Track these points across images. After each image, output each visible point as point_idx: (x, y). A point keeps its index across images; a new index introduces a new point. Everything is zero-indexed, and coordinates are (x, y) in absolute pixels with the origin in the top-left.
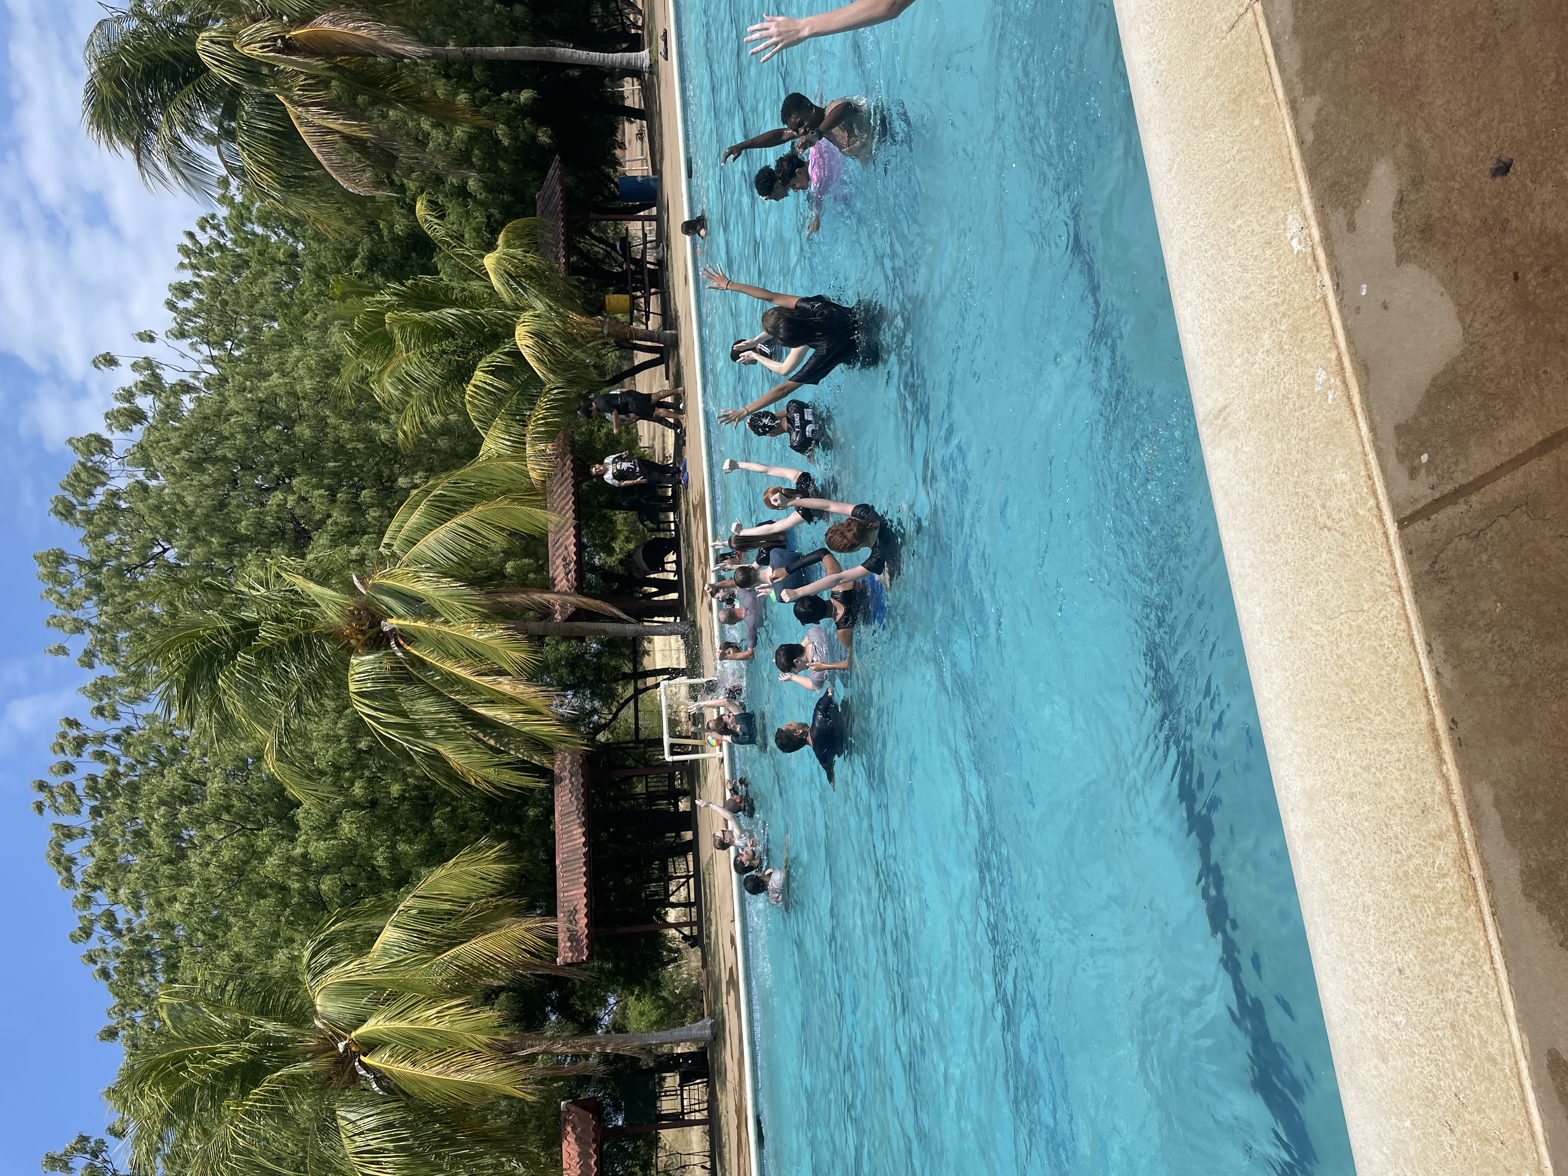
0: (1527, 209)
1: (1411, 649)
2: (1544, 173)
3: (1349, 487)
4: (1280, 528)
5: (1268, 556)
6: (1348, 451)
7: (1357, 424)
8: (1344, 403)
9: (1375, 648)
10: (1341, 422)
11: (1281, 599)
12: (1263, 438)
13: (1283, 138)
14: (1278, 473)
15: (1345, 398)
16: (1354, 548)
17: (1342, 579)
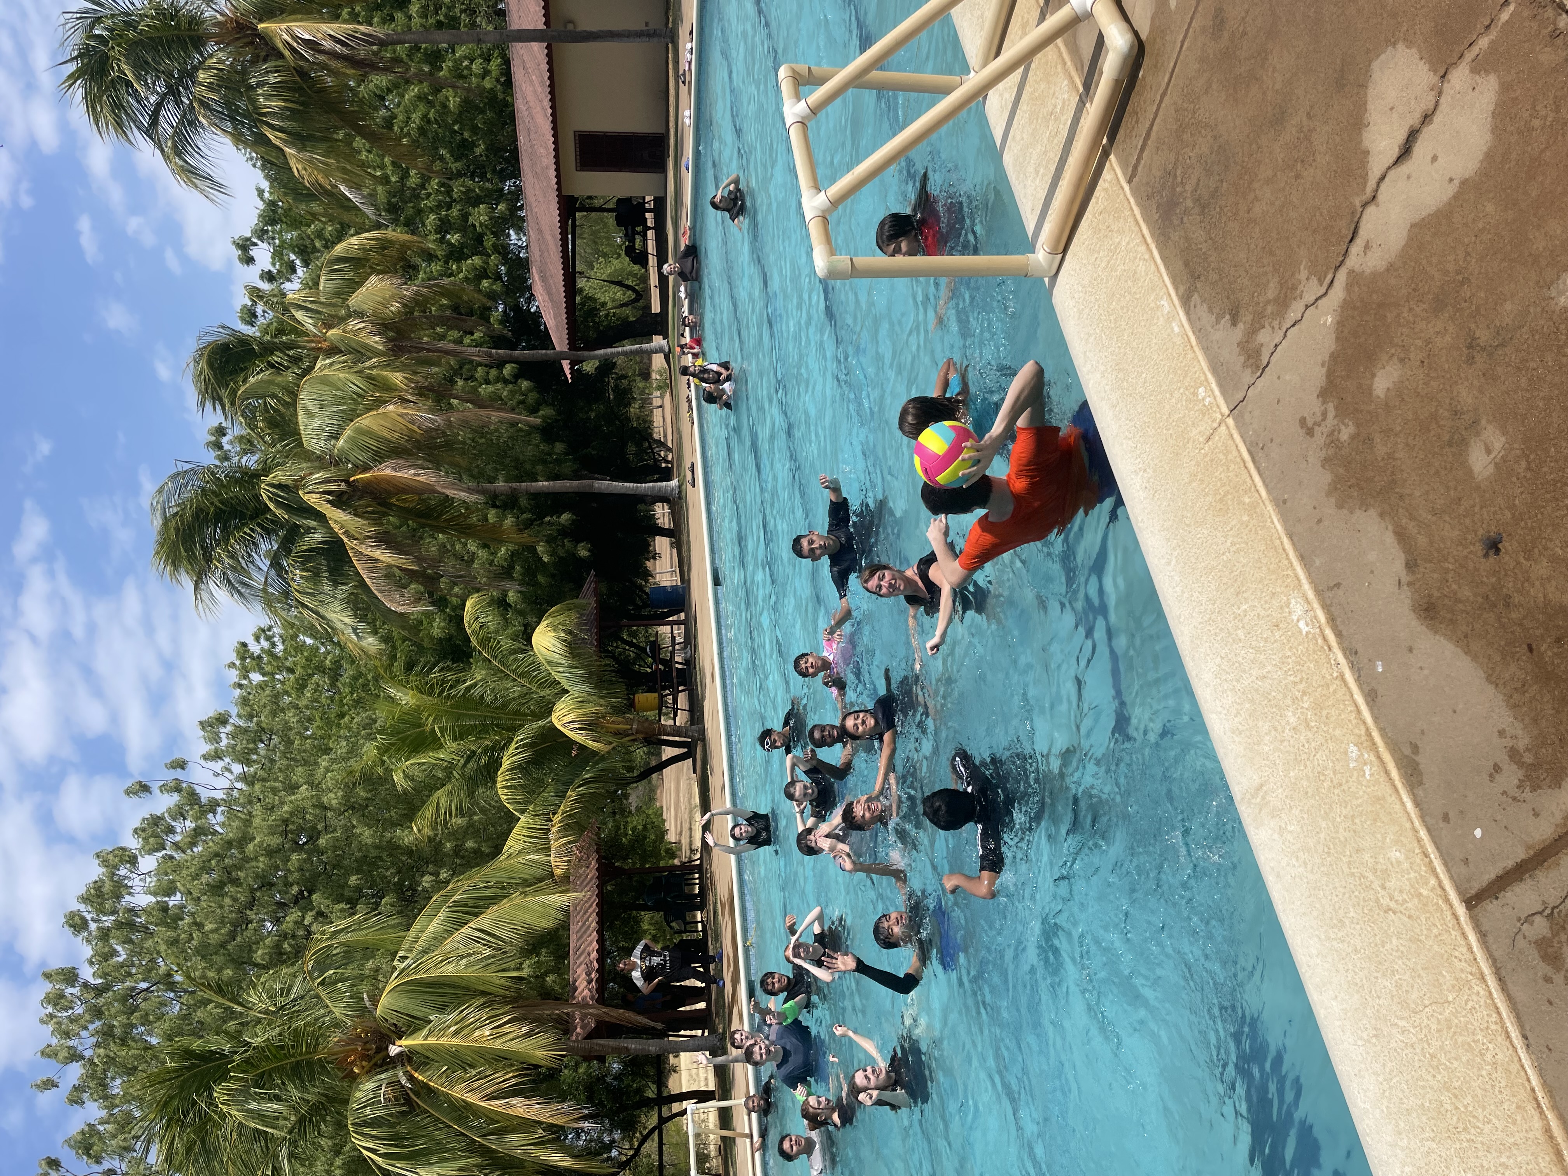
0: (1526, 584)
1: (1508, 1043)
2: (1536, 550)
3: (1406, 865)
4: (1341, 912)
5: (1334, 943)
6: (1398, 828)
7: (1401, 799)
8: (1383, 778)
9: (1469, 1044)
10: (1384, 798)
11: (1358, 992)
12: (1306, 816)
13: (1273, 531)
14: (1328, 853)
15: (1382, 774)
16: (1425, 932)
17: (1419, 967)
